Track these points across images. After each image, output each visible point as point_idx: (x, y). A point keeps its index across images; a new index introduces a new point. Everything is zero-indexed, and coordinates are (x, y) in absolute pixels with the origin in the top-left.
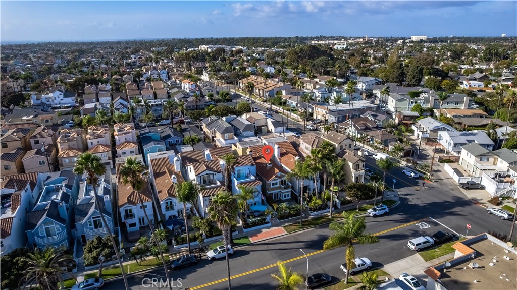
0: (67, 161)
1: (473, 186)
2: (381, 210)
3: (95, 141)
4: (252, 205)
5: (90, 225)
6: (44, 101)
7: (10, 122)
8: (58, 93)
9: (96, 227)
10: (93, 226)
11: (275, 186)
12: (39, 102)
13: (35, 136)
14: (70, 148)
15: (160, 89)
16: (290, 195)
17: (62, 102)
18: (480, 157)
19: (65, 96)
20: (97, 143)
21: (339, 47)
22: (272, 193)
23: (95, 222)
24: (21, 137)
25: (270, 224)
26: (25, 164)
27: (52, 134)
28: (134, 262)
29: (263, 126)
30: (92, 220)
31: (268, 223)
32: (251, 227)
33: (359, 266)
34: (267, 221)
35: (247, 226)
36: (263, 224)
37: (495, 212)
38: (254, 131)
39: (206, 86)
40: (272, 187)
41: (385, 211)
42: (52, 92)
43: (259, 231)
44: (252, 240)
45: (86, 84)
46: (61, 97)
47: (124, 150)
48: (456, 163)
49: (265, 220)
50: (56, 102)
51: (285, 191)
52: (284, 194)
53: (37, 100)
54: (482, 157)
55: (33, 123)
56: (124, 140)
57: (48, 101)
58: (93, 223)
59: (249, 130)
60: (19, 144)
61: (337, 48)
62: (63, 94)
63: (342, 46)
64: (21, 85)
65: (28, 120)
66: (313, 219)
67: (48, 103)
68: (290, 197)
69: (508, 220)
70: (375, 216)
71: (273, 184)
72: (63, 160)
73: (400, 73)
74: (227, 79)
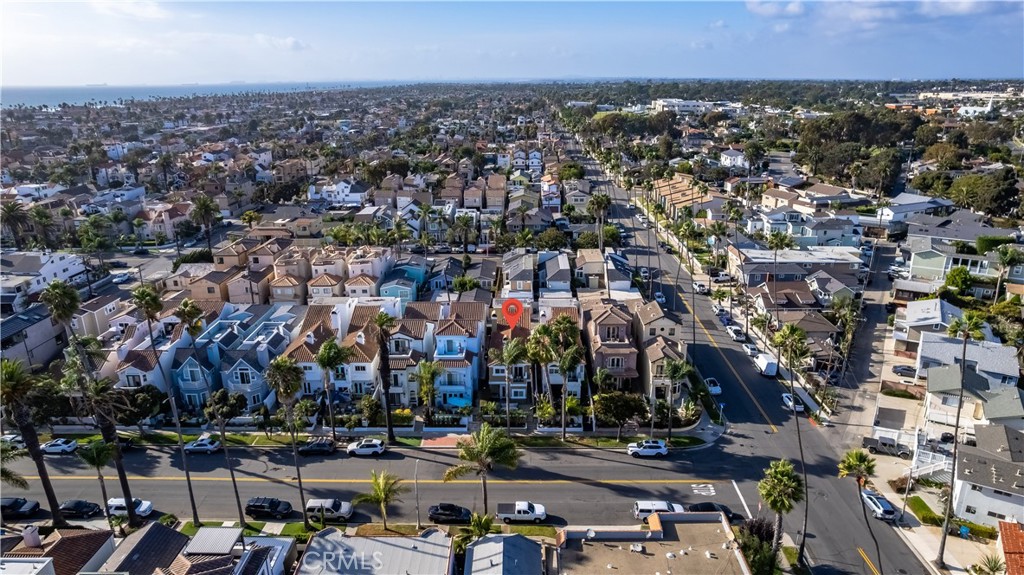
0: (279, 291)
1: (886, 449)
2: (650, 447)
3: (321, 269)
4: (451, 395)
5: (237, 378)
6: (325, 196)
7: (263, 225)
8: (342, 184)
9: (243, 382)
10: (239, 380)
11: (501, 374)
12: (318, 197)
13: (254, 253)
14: (288, 275)
15: (498, 189)
16: (524, 393)
17: (347, 199)
18: (942, 396)
19: (353, 190)
20: (323, 271)
21: (971, 110)
22: (499, 386)
23: (242, 374)
24: (241, 251)
25: (465, 429)
26: (230, 288)
27: (276, 250)
28: (263, 434)
29: (591, 275)
30: (239, 372)
31: (464, 426)
32: (436, 426)
33: (519, 512)
34: (461, 423)
35: (430, 422)
36: (455, 426)
37: (869, 500)
38: (568, 283)
39: (575, 189)
40: (494, 374)
41: (659, 451)
42: (336, 183)
43: (444, 435)
44: (424, 444)
45: (389, 172)
46: (347, 191)
47: (354, 287)
48: (919, 402)
49: (458, 420)
50: (340, 197)
51: (515, 385)
52: (513, 390)
53: (317, 193)
54: (946, 396)
55: (286, 230)
56: (360, 273)
57: (330, 196)
58: (239, 375)
59: (560, 280)
60: (235, 261)
61: (967, 112)
62: (350, 186)
63: (979, 109)
64: (321, 165)
65: (284, 225)
66: (536, 438)
67: (329, 199)
68: (524, 397)
69: (881, 519)
70: (636, 455)
71: (497, 371)
72: (274, 289)
73: (1003, 190)
74: (637, 177)
